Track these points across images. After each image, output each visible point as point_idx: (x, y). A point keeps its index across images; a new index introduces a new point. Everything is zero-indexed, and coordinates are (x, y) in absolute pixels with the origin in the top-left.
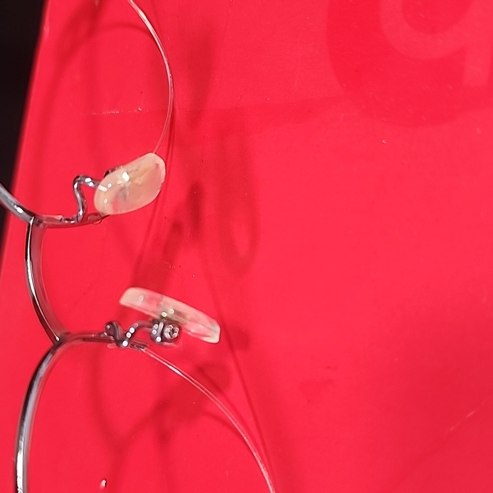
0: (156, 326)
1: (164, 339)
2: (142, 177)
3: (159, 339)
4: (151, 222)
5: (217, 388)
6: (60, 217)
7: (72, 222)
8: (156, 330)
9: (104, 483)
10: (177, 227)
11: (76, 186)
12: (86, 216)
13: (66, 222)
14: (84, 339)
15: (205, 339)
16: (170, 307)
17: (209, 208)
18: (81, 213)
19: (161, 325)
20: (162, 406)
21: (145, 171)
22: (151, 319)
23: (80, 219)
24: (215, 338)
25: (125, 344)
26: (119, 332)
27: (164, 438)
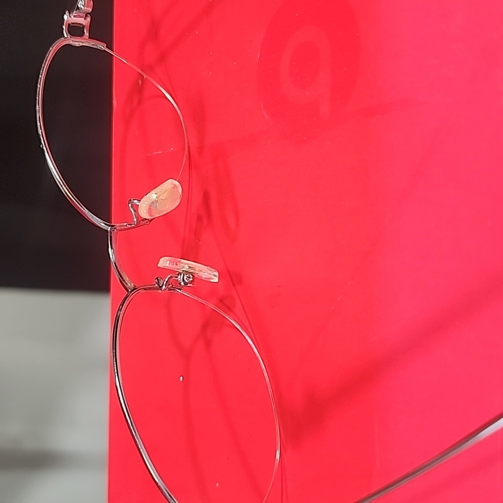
0: (179, 277)
1: (186, 284)
2: (164, 195)
3: (182, 283)
4: (186, 218)
5: (230, 310)
6: (125, 224)
7: (133, 226)
8: (180, 278)
9: (181, 378)
10: (199, 218)
11: (130, 205)
12: (138, 221)
13: (130, 226)
14: (145, 289)
15: (212, 281)
16: (185, 265)
17: (214, 206)
18: (135, 220)
19: (182, 275)
20: (205, 326)
21: (166, 191)
22: (177, 273)
23: (135, 223)
24: (216, 280)
25: (164, 287)
26: (161, 282)
27: (208, 344)
